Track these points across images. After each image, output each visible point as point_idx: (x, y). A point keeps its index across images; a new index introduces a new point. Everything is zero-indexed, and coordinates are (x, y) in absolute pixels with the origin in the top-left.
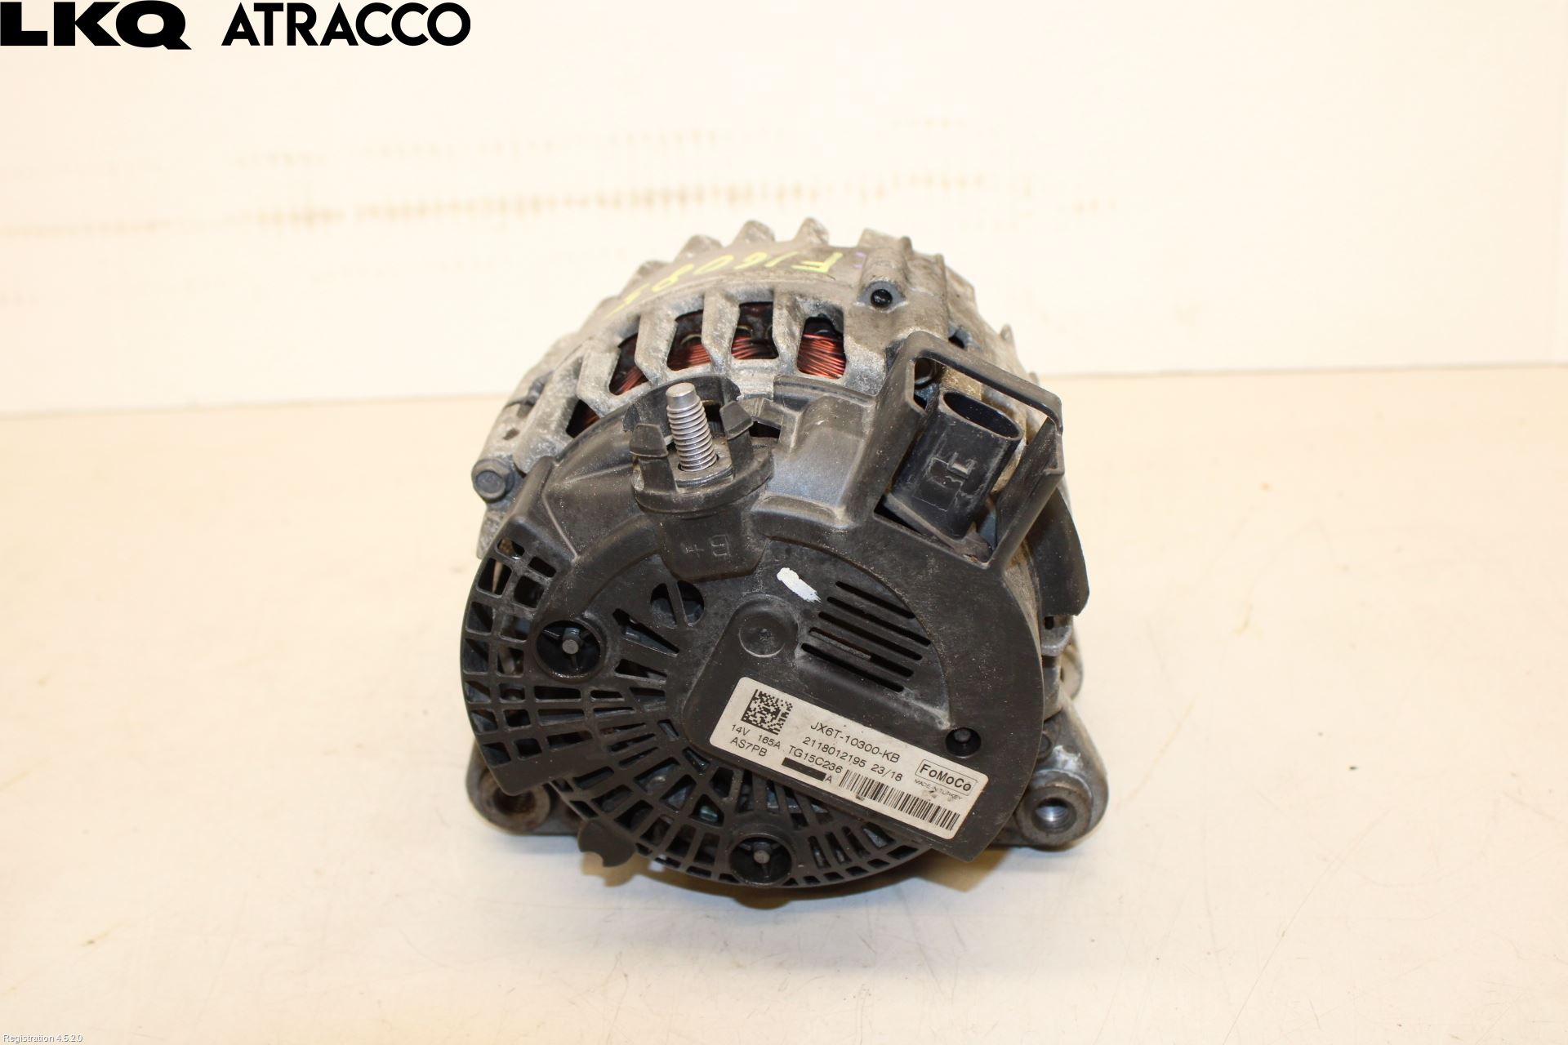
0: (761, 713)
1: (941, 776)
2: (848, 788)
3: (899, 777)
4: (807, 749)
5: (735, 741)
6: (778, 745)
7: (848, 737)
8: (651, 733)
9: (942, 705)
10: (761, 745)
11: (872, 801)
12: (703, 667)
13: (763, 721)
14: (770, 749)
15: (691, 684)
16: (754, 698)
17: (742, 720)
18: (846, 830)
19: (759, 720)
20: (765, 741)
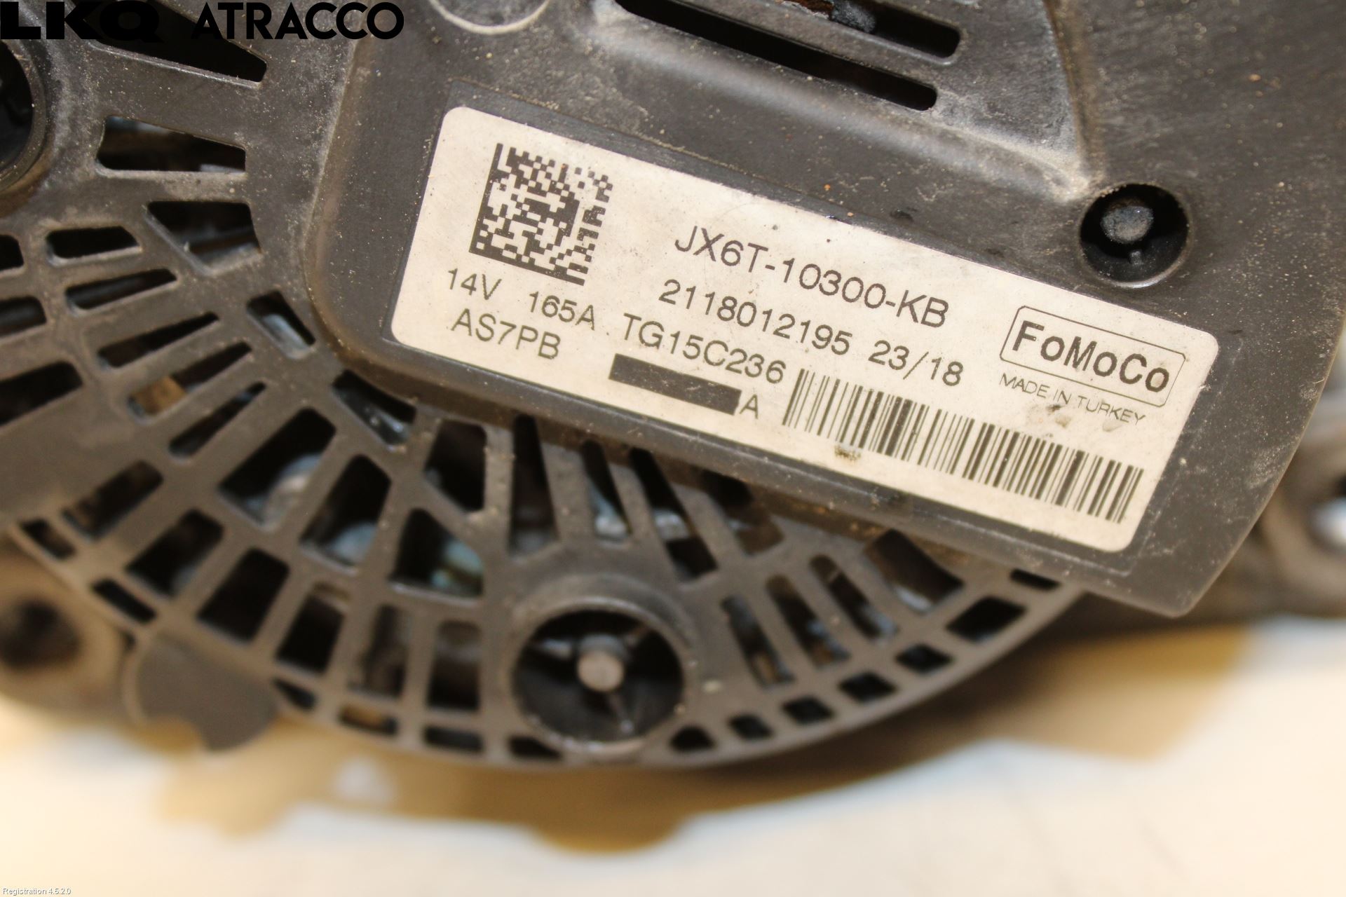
0: (522, 218)
1: (1077, 353)
2: (808, 427)
3: (954, 372)
4: (674, 318)
5: (464, 320)
6: (588, 318)
7: (790, 263)
8: (235, 340)
9: (1058, 133)
10: (543, 324)
11: (883, 457)
12: (338, 105)
13: (533, 246)
14: (567, 332)
15: (315, 167)
16: (496, 175)
17: (473, 249)
18: (822, 565)
19: (521, 243)
20: (550, 309)
